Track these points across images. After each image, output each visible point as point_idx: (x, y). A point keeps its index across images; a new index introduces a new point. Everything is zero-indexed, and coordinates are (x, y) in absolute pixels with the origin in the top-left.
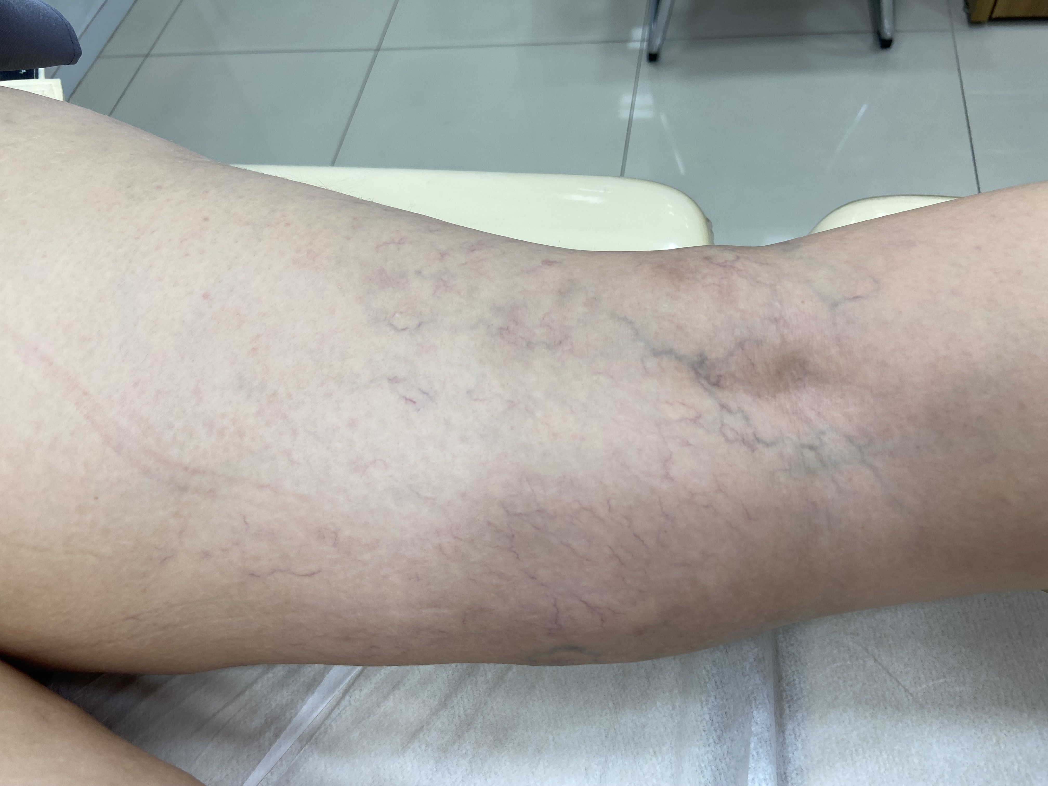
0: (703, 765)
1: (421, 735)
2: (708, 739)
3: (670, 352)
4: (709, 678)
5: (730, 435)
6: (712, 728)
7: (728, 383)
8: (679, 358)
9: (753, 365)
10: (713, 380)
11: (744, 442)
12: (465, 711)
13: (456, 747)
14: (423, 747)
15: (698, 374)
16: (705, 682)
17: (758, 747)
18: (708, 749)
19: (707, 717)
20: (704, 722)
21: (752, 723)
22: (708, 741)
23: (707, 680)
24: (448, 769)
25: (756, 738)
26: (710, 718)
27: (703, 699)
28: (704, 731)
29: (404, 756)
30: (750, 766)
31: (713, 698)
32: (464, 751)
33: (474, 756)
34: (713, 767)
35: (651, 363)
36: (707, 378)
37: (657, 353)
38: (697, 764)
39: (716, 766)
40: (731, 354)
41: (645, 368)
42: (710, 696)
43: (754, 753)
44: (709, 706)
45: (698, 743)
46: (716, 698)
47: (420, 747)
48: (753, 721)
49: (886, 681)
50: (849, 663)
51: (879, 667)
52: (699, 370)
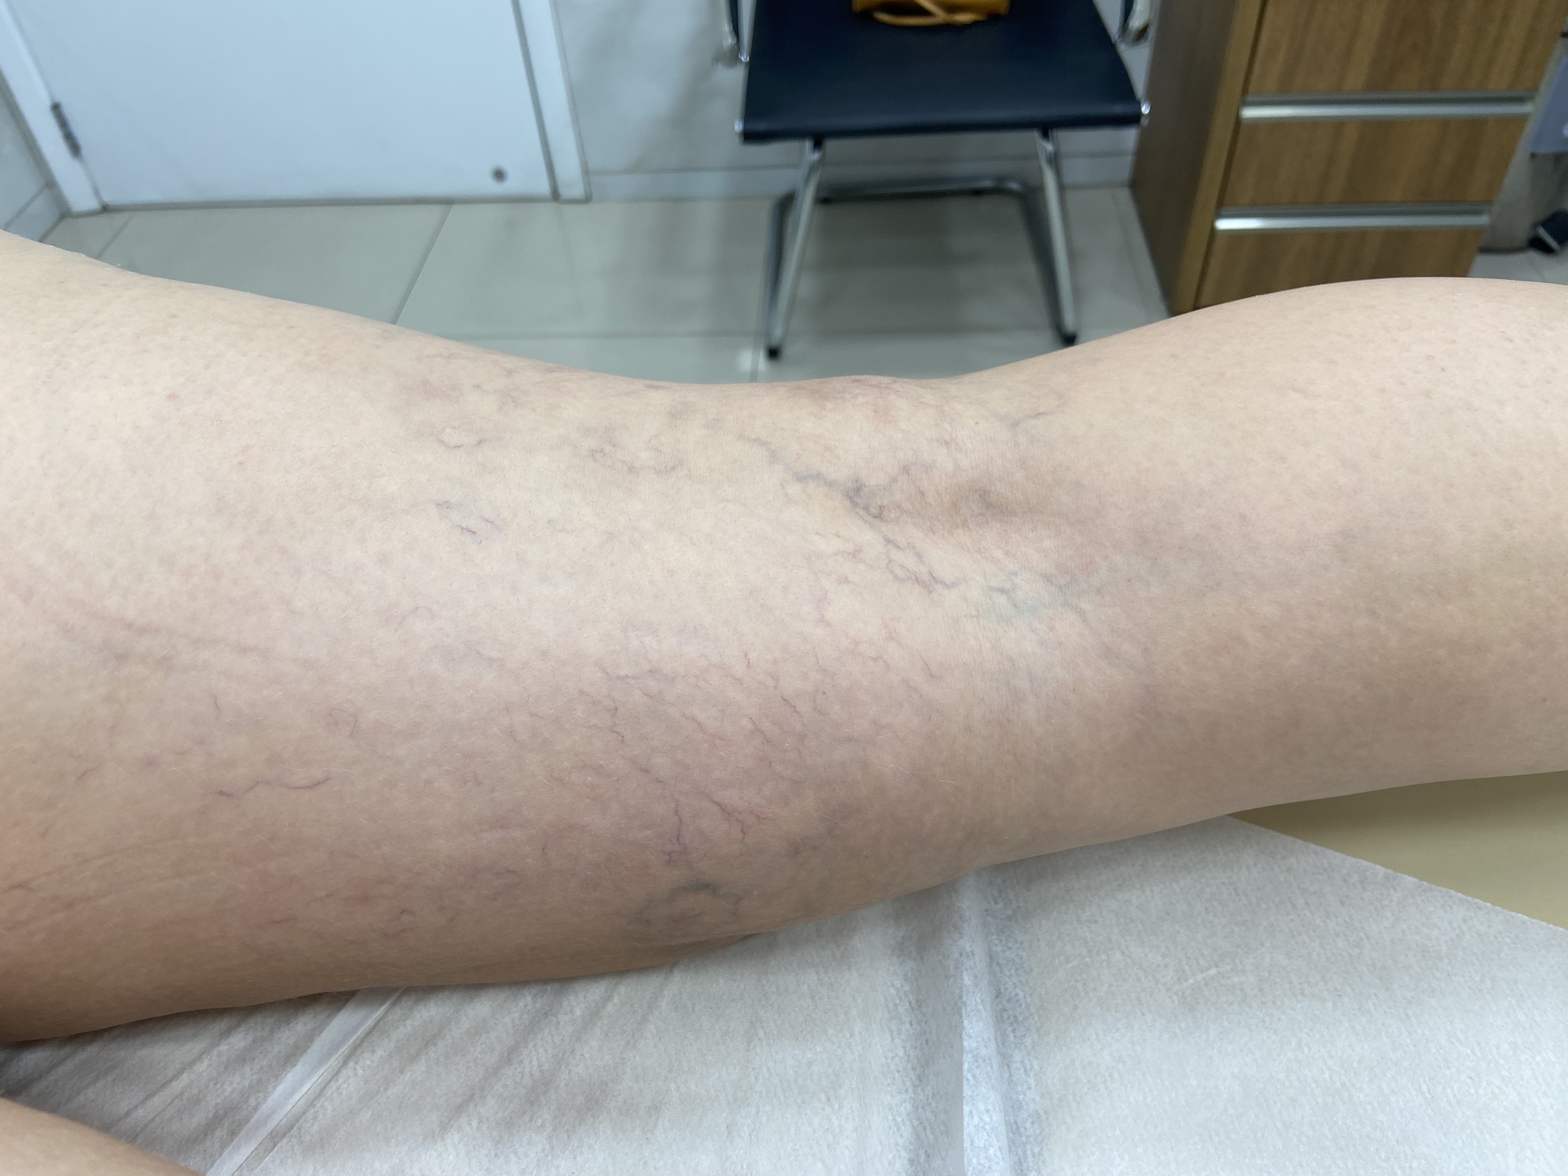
0: (899, 1120)
1: (471, 1107)
2: (903, 1082)
3: (817, 476)
4: (900, 999)
5: (900, 573)
6: (909, 1066)
7: (892, 516)
8: (831, 484)
9: (922, 494)
10: (874, 511)
11: (917, 580)
12: (540, 1066)
13: (527, 1118)
14: (475, 1123)
15: (855, 504)
16: (895, 1005)
17: (974, 1067)
18: (905, 1096)
19: (901, 1052)
20: (897, 1060)
21: (963, 1036)
22: (905, 1085)
23: (897, 1001)
24: (516, 1153)
25: (970, 1056)
26: (905, 1053)
27: (894, 1028)
28: (898, 1072)
29: (443, 1140)
30: (965, 1095)
31: (908, 1026)
32: (540, 1122)
33: (555, 1130)
34: (914, 1121)
35: (794, 490)
36: (866, 508)
37: (801, 478)
38: (890, 1118)
39: (918, 1119)
40: (895, 480)
41: (786, 495)
42: (903, 1023)
43: (970, 1076)
44: (903, 1037)
45: (889, 1089)
46: (911, 1025)
47: (470, 1124)
48: (964, 1033)
49: (1139, 979)
50: (1087, 959)
51: (1130, 961)
52: (855, 499)
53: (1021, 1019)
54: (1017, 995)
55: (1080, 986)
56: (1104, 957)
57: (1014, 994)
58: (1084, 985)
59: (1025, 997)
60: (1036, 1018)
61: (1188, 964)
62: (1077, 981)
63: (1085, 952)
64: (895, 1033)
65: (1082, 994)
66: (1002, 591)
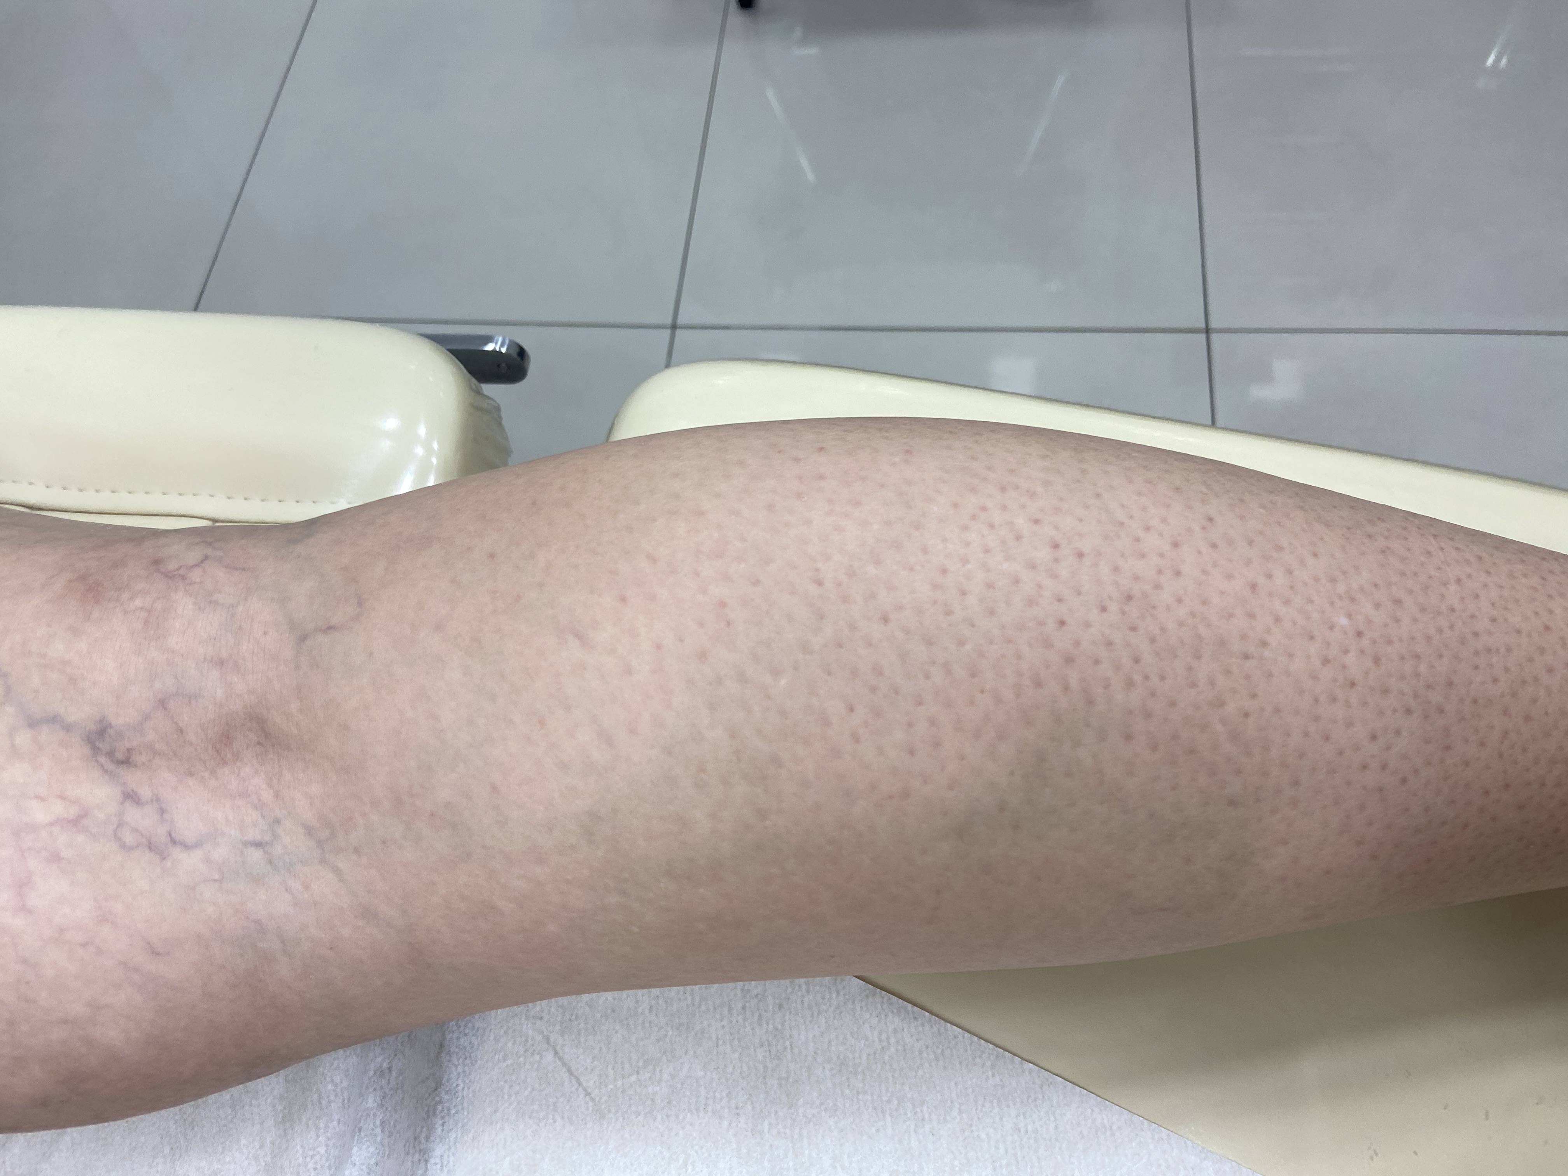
5: (129, 838)
7: (143, 760)
8: (68, 728)
9: (181, 731)
10: (119, 755)
11: (151, 846)
15: (95, 750)
35: (23, 738)
36: (111, 754)
37: (33, 723)
40: (147, 717)
41: (13, 745)
49: (563, 1083)
50: (522, 1059)
51: (559, 1063)
52: (97, 744)
53: (453, 1111)
54: (457, 1085)
55: (507, 1087)
56: (537, 1058)
57: (455, 1085)
58: (511, 1087)
59: (463, 1089)
60: (466, 1113)
61: (613, 1069)
62: (506, 1082)
63: (522, 1050)
64: (322, 1131)
65: (506, 1097)
66: (258, 845)
